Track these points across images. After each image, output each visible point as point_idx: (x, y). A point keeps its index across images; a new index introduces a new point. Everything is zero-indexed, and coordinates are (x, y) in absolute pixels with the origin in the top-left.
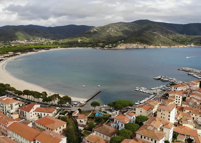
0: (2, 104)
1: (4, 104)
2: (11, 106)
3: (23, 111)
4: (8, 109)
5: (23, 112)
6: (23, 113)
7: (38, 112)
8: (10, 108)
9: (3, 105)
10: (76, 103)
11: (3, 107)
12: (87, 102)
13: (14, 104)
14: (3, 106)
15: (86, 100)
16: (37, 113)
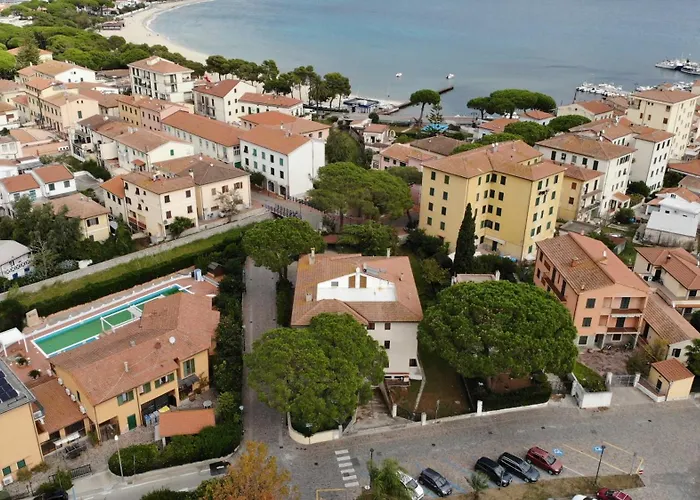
0: (147, 75)
1: (152, 76)
2: (172, 81)
3: (205, 96)
4: (163, 89)
5: (207, 99)
6: (207, 103)
7: (251, 105)
8: (169, 89)
9: (148, 78)
10: (365, 103)
11: (150, 87)
12: (402, 107)
13: (180, 77)
14: (148, 84)
15: (399, 104)
16: (246, 106)
